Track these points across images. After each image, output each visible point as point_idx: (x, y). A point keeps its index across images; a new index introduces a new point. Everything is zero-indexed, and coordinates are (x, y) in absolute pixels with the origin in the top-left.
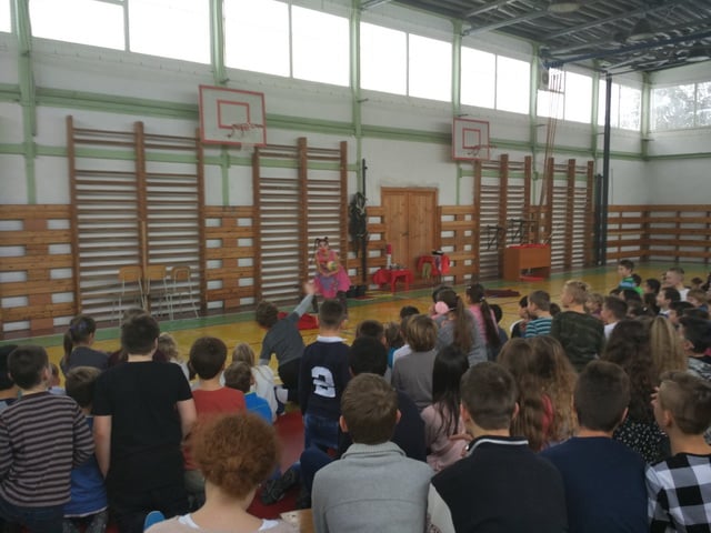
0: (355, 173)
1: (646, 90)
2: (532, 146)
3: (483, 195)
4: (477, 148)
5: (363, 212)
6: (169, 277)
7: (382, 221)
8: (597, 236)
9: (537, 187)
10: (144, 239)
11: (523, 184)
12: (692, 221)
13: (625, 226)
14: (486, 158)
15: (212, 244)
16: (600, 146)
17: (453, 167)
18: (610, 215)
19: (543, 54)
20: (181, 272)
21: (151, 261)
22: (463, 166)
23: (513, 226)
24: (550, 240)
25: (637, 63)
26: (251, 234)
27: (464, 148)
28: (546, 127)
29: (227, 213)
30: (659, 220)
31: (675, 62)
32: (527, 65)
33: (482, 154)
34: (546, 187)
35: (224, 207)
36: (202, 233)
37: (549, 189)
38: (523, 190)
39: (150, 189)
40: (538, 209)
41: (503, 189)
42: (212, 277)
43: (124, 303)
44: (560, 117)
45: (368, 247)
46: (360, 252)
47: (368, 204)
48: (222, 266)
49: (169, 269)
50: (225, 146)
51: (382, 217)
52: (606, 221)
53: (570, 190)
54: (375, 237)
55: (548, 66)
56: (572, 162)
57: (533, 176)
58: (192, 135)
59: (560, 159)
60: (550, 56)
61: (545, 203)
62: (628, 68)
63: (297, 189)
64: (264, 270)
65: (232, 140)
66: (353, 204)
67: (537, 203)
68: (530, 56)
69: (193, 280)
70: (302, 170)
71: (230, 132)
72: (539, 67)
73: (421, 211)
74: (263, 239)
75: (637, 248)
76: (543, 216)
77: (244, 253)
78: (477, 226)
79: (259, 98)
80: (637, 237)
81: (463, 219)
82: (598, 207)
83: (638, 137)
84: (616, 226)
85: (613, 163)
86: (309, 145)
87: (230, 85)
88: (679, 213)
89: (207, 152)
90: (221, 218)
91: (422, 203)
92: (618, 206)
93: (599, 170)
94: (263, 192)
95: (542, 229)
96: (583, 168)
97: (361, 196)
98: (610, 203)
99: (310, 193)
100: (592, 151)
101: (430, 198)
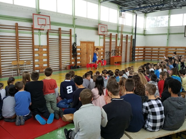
0: (73, 37)
1: (145, 18)
2: (118, 31)
3: (105, 44)
4: (104, 32)
5: (76, 47)
6: (25, 64)
7: (81, 50)
8: (133, 54)
9: (119, 42)
10: (18, 54)
11: (115, 41)
12: (155, 50)
13: (139, 52)
14: (106, 34)
15: (36, 55)
16: (134, 32)
17: (98, 36)
18: (136, 49)
19: (121, 8)
20: (28, 63)
21: (20, 60)
22: (101, 36)
23: (113, 51)
24: (122, 55)
25: (143, 11)
26: (46, 53)
27: (101, 31)
28: (121, 27)
29: (40, 47)
30: (148, 50)
31: (152, 11)
32: (117, 11)
33: (105, 33)
34: (121, 42)
35: (39, 46)
36: (34, 52)
37: (122, 42)
38: (115, 42)
39: (19, 41)
40: (119, 47)
41: (110, 42)
42: (36, 64)
43: (13, 70)
44: (124, 24)
45: (77, 56)
46: (75, 58)
47: (77, 45)
48: (39, 61)
49: (25, 62)
50: (39, 30)
51: (81, 49)
52: (135, 50)
53: (127, 43)
54: (79, 54)
55: (122, 11)
56: (127, 35)
57: (118, 39)
58: (31, 27)
59: (124, 35)
60: (122, 9)
61: (120, 46)
62: (141, 12)
63: (58, 41)
64: (50, 62)
65: (41, 28)
66: (73, 45)
67: (119, 46)
68: (118, 9)
69: (31, 65)
70: (60, 36)
71: (41, 26)
72: (119, 11)
73: (90, 47)
74: (50, 54)
75: (142, 57)
76: (120, 49)
77: (45, 58)
78: (104, 51)
79: (49, 18)
80: (142, 54)
81: (101, 49)
82: (133, 47)
83: (143, 29)
84: (137, 52)
85: (137, 36)
86: (62, 30)
87: (41, 14)
88: (152, 48)
89: (35, 31)
90: (38, 48)
91: (91, 45)
92: (138, 47)
93: (134, 38)
94: (49, 42)
95: (120, 52)
96: (130, 37)
97: (75, 43)
98: (136, 46)
99: (62, 42)
100: (132, 33)
101: (93, 44)
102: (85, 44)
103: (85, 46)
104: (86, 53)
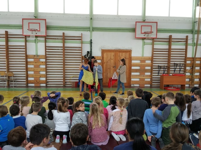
3: (155, 52)
17: (140, 41)
22: (145, 41)
27: (142, 33)
51: (101, 60)
101: (128, 53)
102: (113, 54)
103: (112, 56)
104: (114, 67)
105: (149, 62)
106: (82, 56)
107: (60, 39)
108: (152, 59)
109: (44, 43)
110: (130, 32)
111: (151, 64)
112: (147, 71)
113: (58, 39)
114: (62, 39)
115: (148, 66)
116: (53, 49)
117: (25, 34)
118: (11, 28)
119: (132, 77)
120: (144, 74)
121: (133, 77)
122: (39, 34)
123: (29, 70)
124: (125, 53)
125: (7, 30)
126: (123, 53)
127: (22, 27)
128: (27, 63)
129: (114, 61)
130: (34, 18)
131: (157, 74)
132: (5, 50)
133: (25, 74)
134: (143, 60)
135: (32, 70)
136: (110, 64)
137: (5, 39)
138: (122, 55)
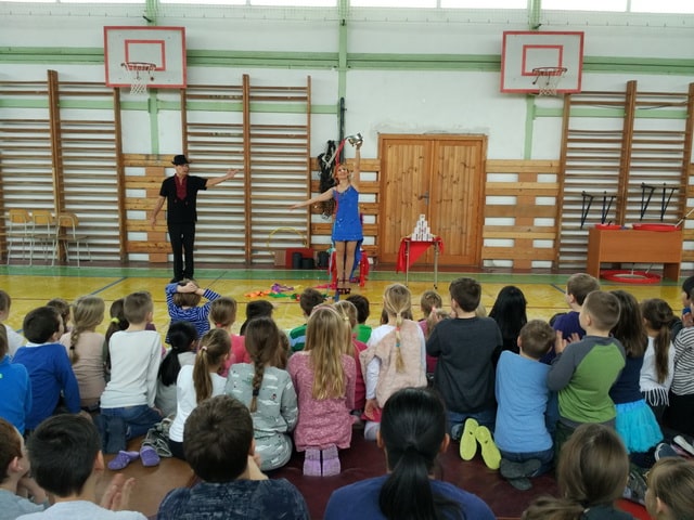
7: (380, 179)
17: (520, 103)
22: (539, 102)
27: (525, 73)
51: (378, 174)
63: (241, 136)
73: (455, 166)
78: (561, 191)
81: (535, 180)
101: (474, 148)
102: (419, 150)
103: (416, 157)
104: (422, 197)
105: (549, 180)
106: (311, 159)
107: (234, 98)
108: (561, 171)
109: (179, 113)
110: (482, 69)
111: (556, 187)
112: (542, 212)
113: (226, 97)
114: (240, 98)
115: (545, 193)
116: (211, 135)
117: (113, 81)
118: (69, 61)
119: (485, 234)
120: (532, 224)
121: (492, 234)
122: (160, 80)
123: (128, 206)
124: (463, 147)
125: (53, 67)
126: (456, 147)
127: (103, 57)
128: (123, 182)
129: (423, 177)
130: (145, 23)
131: (579, 224)
132: (48, 135)
133: (115, 220)
134: (527, 173)
135: (139, 206)
136: (409, 188)
137: (47, 98)
138: (453, 155)
